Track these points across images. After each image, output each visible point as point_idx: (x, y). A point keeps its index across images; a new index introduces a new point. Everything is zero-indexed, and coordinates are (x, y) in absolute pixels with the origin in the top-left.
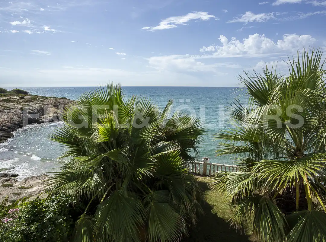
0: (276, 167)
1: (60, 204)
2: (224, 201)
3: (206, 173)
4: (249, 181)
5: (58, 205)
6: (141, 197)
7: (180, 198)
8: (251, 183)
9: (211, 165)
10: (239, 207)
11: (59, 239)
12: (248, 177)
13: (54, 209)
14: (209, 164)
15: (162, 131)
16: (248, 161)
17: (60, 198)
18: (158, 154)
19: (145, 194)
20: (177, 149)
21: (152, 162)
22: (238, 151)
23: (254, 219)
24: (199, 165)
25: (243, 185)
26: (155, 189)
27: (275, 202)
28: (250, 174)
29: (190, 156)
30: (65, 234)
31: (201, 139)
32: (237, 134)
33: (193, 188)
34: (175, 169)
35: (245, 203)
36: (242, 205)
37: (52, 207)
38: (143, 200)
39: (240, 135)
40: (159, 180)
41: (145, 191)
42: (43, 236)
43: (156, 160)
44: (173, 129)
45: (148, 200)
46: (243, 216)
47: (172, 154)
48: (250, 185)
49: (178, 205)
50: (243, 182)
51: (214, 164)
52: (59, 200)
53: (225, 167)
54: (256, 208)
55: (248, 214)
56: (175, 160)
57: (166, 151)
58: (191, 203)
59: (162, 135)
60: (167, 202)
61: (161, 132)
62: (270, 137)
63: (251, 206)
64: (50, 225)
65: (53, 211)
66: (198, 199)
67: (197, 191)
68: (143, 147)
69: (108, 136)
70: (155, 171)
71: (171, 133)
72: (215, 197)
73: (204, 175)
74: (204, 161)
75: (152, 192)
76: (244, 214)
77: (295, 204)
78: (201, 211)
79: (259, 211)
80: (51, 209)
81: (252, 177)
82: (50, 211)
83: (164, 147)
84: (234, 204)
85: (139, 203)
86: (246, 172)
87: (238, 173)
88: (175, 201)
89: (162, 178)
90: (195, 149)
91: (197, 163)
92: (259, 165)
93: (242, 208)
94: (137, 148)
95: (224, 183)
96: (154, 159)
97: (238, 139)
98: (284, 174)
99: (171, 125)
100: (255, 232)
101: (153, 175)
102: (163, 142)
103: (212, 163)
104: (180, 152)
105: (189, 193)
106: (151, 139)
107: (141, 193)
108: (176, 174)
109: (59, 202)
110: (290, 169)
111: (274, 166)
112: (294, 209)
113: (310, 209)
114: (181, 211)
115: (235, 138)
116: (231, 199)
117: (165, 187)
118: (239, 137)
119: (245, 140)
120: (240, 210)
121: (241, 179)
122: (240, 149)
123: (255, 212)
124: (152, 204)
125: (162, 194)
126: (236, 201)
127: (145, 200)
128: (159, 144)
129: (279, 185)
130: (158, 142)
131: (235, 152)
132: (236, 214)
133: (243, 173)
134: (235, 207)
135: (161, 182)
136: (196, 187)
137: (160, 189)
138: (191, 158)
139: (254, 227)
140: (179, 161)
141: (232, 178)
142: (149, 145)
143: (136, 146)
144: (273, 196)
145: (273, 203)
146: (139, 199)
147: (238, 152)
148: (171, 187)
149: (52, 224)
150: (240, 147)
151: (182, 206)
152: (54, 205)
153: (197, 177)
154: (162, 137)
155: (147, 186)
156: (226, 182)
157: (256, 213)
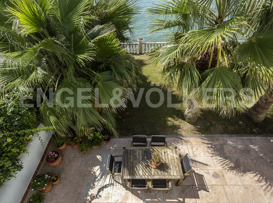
0: (201, 36)
1: (16, 100)
2: (156, 71)
3: (142, 52)
4: (177, 52)
5: (15, 100)
6: (89, 80)
7: (122, 75)
8: (179, 53)
9: (145, 44)
10: (168, 74)
11: (30, 123)
12: (177, 49)
13: (12, 104)
14: (144, 44)
15: (95, 13)
16: (176, 34)
17: (14, 94)
18: (95, 39)
19: (91, 77)
20: (112, 31)
21: (91, 47)
22: (169, 25)
23: (179, 80)
24: (135, 45)
25: (172, 55)
26: (100, 71)
27: (195, 65)
28: (178, 46)
29: (126, 37)
30: (33, 119)
31: (134, 19)
32: (169, 6)
33: (132, 65)
34: (113, 51)
35: (173, 70)
36: (170, 72)
37: (10, 103)
38: (91, 82)
39: (171, 7)
40: (102, 63)
41: (91, 75)
42: (14, 124)
43: (93, 45)
44: (105, 9)
45: (95, 81)
46: (171, 79)
47: (109, 38)
48: (178, 54)
49: (121, 80)
50: (172, 53)
51: (148, 43)
52: (13, 96)
53: (157, 44)
54: (180, 72)
55: (175, 77)
56: (112, 43)
57: (102, 35)
58: (132, 77)
59: (96, 18)
60: (112, 80)
61: (94, 16)
62: (199, 6)
63: (177, 71)
64: (16, 116)
65: (12, 106)
66: (137, 73)
67: (135, 67)
68: (78, 33)
69: (35, 26)
70: (95, 55)
71: (104, 15)
72: (150, 69)
73: (141, 54)
74: (139, 41)
75: (98, 74)
76: (172, 78)
77: (208, 65)
78: (140, 81)
79: (182, 74)
80: (9, 105)
81: (180, 48)
82: (9, 107)
83: (99, 31)
84: (164, 72)
85: (88, 85)
86: (175, 45)
87: (169, 46)
88: (118, 79)
89: (104, 61)
90: (130, 30)
91: (134, 44)
92: (186, 36)
93: (170, 74)
94: (73, 35)
95: (156, 57)
96: (92, 44)
97: (170, 13)
98: (206, 41)
99: (103, 5)
100: (179, 89)
101: (95, 59)
102: (98, 26)
103: (147, 43)
104: (115, 34)
105: (129, 70)
106: (83, 22)
107: (88, 76)
108: (115, 56)
109: (15, 97)
110: (211, 36)
111: (199, 35)
112: (207, 68)
113: (218, 66)
114: (124, 84)
115: (166, 11)
116: (163, 69)
117: (108, 68)
118: (170, 10)
119: (176, 12)
120: (169, 76)
121: (170, 51)
122: (170, 23)
123: (179, 75)
124: (99, 83)
125: (106, 74)
126: (167, 70)
127: (93, 82)
128: (94, 29)
129: (201, 51)
130: (93, 27)
131: (166, 27)
132: (166, 79)
133: (173, 45)
134: (165, 74)
135: (103, 65)
136: (134, 64)
137: (103, 71)
138: (127, 39)
139: (178, 86)
140: (116, 43)
141: (163, 51)
142: (83, 30)
143: (70, 33)
144: (194, 61)
145: (193, 66)
146: (88, 82)
147: (169, 27)
148: (112, 67)
149: (17, 115)
150: (170, 21)
151: (125, 81)
152: (11, 102)
153: (134, 56)
154: (96, 21)
155: (92, 71)
156: (158, 55)
157: (181, 76)
